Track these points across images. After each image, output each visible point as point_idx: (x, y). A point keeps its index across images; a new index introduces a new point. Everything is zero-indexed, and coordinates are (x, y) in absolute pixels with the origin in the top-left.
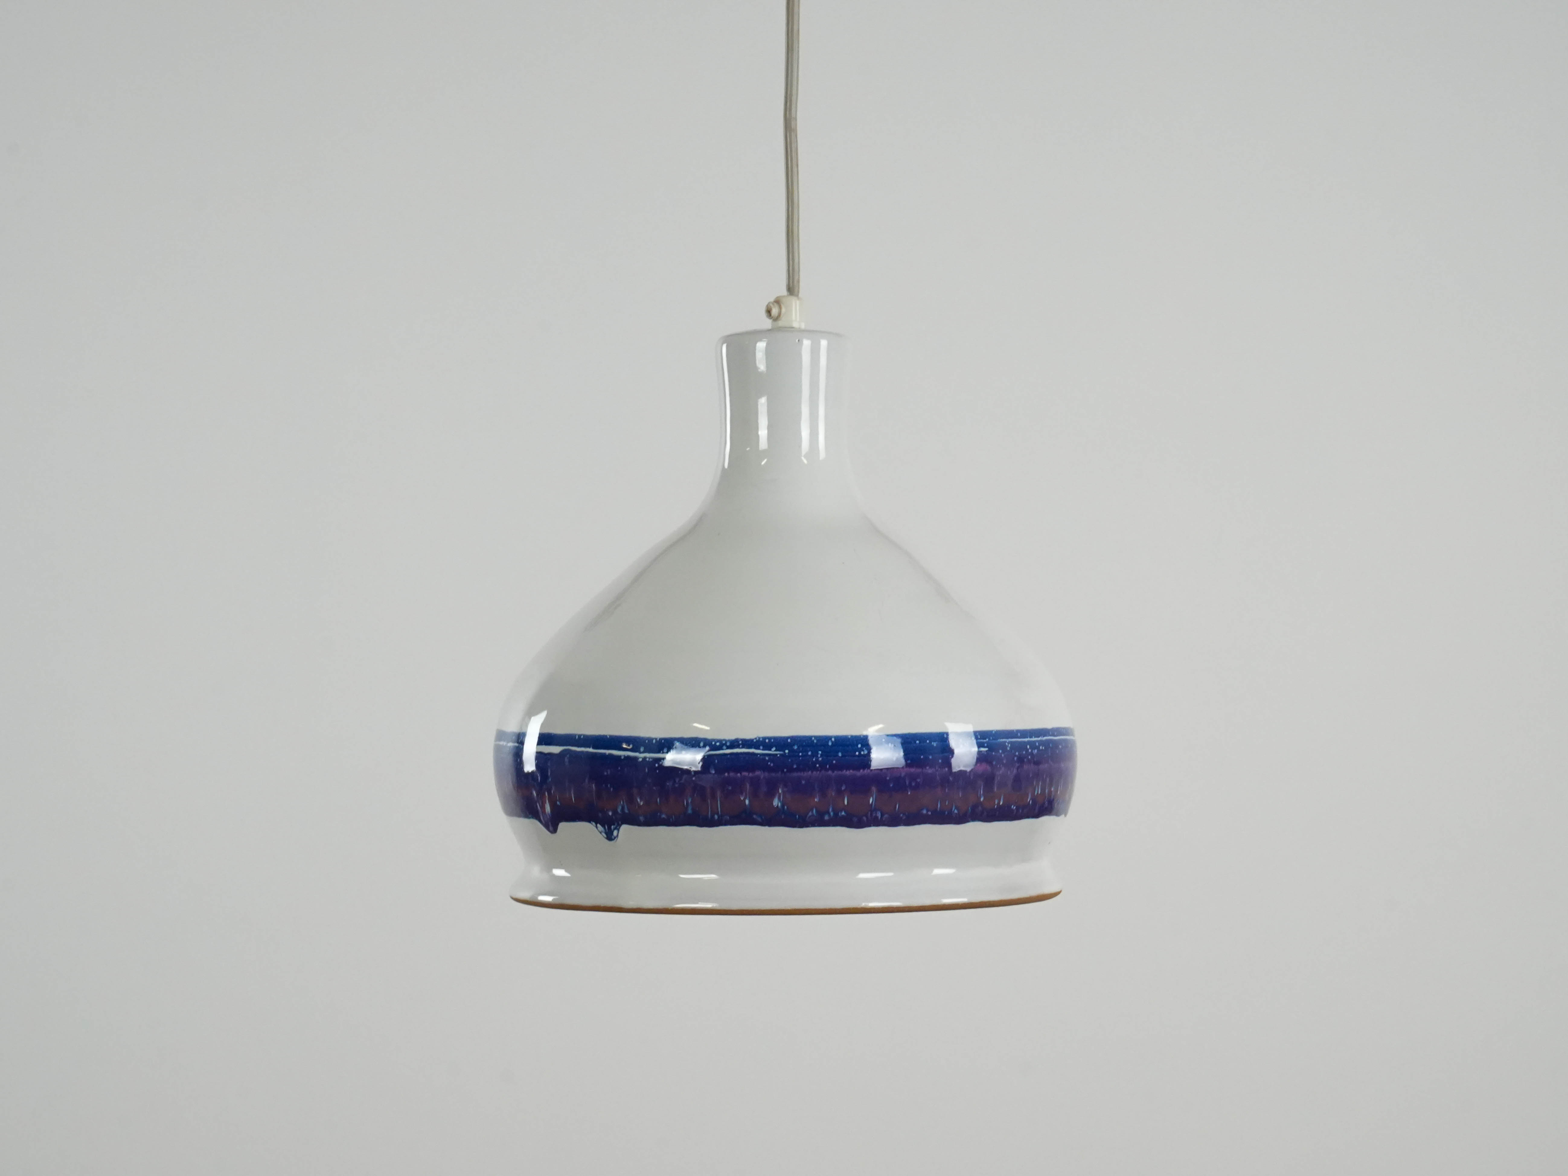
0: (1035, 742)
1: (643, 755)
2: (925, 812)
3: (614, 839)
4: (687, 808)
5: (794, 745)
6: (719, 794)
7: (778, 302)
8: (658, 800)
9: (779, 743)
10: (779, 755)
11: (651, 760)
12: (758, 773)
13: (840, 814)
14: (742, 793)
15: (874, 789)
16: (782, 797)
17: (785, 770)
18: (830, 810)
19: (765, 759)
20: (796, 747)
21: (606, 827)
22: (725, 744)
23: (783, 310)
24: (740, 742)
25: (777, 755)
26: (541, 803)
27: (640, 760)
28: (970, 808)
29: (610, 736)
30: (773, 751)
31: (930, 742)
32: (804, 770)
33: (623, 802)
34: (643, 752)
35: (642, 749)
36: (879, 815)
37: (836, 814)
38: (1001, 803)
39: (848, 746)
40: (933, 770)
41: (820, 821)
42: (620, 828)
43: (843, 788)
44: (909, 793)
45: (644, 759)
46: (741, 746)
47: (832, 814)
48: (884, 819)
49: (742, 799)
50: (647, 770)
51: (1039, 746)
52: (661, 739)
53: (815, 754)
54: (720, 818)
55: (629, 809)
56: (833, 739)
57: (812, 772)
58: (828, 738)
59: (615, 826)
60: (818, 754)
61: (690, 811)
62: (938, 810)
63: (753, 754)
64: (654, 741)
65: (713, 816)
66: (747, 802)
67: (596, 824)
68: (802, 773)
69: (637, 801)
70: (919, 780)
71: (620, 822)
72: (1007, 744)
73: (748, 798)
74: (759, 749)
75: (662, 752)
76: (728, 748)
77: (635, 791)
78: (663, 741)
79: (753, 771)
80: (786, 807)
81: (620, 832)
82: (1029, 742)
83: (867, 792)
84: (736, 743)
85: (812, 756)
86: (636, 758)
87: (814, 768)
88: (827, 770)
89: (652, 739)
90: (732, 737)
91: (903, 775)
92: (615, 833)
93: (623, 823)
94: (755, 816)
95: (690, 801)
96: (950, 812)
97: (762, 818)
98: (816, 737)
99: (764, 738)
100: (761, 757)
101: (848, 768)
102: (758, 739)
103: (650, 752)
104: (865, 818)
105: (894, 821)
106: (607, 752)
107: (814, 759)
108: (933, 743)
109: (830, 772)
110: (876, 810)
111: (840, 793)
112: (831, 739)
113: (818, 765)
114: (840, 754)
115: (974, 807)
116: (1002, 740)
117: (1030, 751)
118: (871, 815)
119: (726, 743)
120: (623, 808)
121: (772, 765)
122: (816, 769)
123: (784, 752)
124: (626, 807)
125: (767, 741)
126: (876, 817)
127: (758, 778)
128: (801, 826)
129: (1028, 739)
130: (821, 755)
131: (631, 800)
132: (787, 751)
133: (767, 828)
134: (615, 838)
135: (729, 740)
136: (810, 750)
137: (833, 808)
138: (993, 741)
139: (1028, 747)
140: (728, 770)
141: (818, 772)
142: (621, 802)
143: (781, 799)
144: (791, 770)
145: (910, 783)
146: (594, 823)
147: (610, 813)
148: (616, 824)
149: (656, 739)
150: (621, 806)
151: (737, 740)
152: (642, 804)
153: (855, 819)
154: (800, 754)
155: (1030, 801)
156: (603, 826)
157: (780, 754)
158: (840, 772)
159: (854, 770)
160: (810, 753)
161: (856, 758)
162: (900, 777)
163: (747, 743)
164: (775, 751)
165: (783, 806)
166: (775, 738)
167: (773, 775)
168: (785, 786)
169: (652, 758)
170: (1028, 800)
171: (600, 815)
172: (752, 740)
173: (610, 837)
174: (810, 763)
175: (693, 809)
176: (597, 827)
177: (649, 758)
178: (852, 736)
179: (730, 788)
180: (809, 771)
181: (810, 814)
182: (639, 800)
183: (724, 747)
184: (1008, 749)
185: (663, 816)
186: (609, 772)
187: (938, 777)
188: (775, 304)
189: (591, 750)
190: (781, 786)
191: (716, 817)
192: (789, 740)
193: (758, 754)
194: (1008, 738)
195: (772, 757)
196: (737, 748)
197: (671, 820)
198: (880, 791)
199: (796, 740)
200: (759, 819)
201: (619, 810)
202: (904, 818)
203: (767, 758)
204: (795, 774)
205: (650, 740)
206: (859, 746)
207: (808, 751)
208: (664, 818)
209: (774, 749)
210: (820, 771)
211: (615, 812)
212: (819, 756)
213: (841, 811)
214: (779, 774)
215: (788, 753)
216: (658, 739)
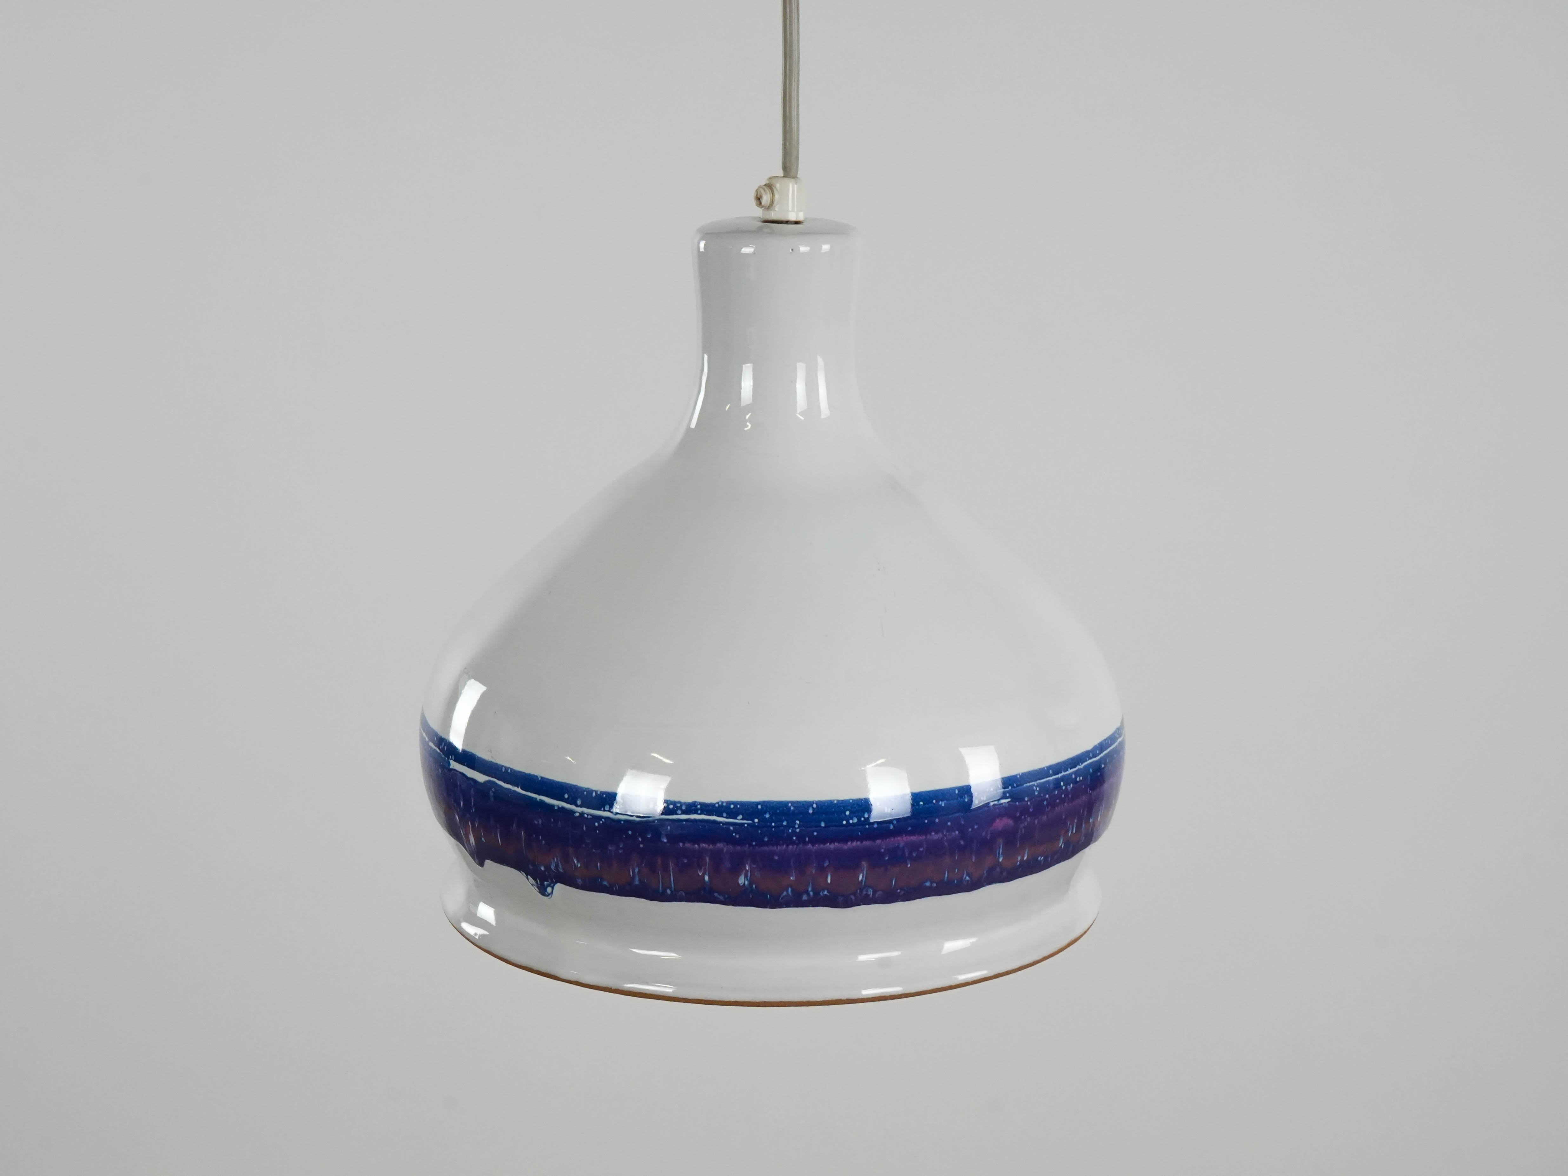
0: (1071, 774)
1: (580, 810)
2: (928, 884)
3: (548, 896)
4: (633, 878)
5: (765, 813)
6: (671, 866)
7: (770, 186)
8: (599, 864)
9: (749, 809)
10: (746, 825)
11: (589, 817)
12: (720, 845)
13: (821, 893)
14: (700, 869)
15: (864, 864)
16: (749, 874)
17: (754, 843)
18: (810, 889)
19: (728, 829)
20: (767, 816)
21: (539, 881)
22: (680, 808)
23: (777, 196)
24: (699, 806)
25: (743, 824)
26: (464, 830)
27: (577, 814)
28: (985, 872)
29: (542, 778)
30: (739, 820)
31: (937, 802)
32: (777, 844)
33: (557, 859)
34: (581, 806)
35: (579, 802)
36: (871, 892)
37: (816, 893)
38: (1025, 858)
39: (833, 813)
40: (940, 835)
41: (797, 901)
42: (554, 886)
43: (826, 864)
44: (909, 866)
45: (582, 814)
46: (699, 812)
47: (811, 893)
48: (877, 896)
49: (700, 874)
50: (585, 828)
51: (1076, 778)
52: (602, 793)
53: (791, 825)
54: (674, 893)
55: (563, 869)
56: (815, 806)
57: (787, 846)
58: (809, 804)
59: (549, 883)
60: (796, 824)
61: (637, 882)
62: (946, 879)
63: (714, 822)
64: (594, 794)
65: (664, 891)
66: (706, 878)
67: (527, 876)
68: (775, 848)
69: (574, 861)
70: (921, 849)
71: (554, 880)
72: (1035, 788)
73: (707, 874)
74: (722, 817)
75: (602, 809)
76: (684, 813)
77: (571, 850)
78: (604, 796)
79: (714, 843)
80: (754, 886)
81: (554, 890)
82: (1062, 779)
83: (857, 868)
84: (693, 808)
85: (788, 826)
86: (573, 812)
87: (788, 841)
88: (805, 843)
89: (592, 791)
90: (690, 800)
91: (901, 846)
92: (549, 890)
93: (557, 882)
94: (716, 894)
95: (637, 870)
96: (961, 880)
97: (724, 897)
98: (792, 803)
99: (729, 803)
100: (725, 826)
101: (832, 841)
102: (720, 804)
103: (588, 807)
104: (853, 897)
105: (889, 897)
106: (540, 797)
107: (790, 831)
108: (940, 803)
109: (810, 846)
110: (867, 886)
111: (822, 870)
112: (812, 805)
113: (794, 838)
114: (823, 824)
115: (991, 870)
116: (1028, 784)
117: (1064, 788)
118: (861, 891)
119: (681, 806)
120: (557, 866)
121: (737, 836)
122: (793, 843)
123: (753, 821)
124: (560, 865)
125: (732, 806)
126: (867, 895)
127: (720, 851)
128: (773, 907)
129: (1063, 773)
130: (799, 825)
131: (566, 859)
132: (756, 820)
133: (731, 907)
134: (549, 894)
135: (685, 803)
136: (785, 820)
137: (812, 887)
138: (1018, 788)
139: (1062, 784)
140: (683, 838)
141: (795, 846)
142: (554, 859)
143: (749, 878)
144: (761, 843)
145: (911, 853)
146: (523, 873)
147: (543, 868)
148: (550, 881)
149: (596, 792)
150: (555, 863)
151: (694, 804)
152: (579, 865)
153: (841, 899)
154: (773, 824)
155: (1062, 845)
156: (535, 879)
157: (748, 824)
158: (822, 846)
159: (839, 842)
160: (785, 823)
161: (842, 828)
162: (898, 847)
163: (708, 808)
164: (741, 819)
165: (751, 884)
166: (742, 804)
167: (739, 848)
168: (754, 861)
169: (591, 815)
170: (1060, 845)
171: (531, 867)
172: (713, 805)
173: (543, 891)
174: (785, 835)
175: (640, 880)
176: (528, 879)
177: (588, 815)
178: (838, 801)
179: (686, 861)
180: (783, 845)
181: (785, 893)
182: (576, 861)
183: (679, 812)
184: (1036, 793)
185: (605, 883)
186: (540, 822)
187: (946, 844)
188: (767, 190)
189: (519, 790)
190: (749, 862)
191: (669, 891)
192: (759, 807)
193: (721, 822)
194: (1036, 781)
195: (737, 827)
196: (694, 814)
197: (614, 888)
198: (873, 866)
199: (769, 807)
200: (721, 898)
201: (553, 868)
202: (902, 893)
203: (732, 828)
204: (766, 848)
205: (590, 792)
206: (848, 813)
207: (783, 822)
208: (605, 885)
209: (740, 817)
210: (798, 844)
212: (797, 826)
213: (824, 890)
214: (746, 848)
215: (758, 822)
216: (599, 793)
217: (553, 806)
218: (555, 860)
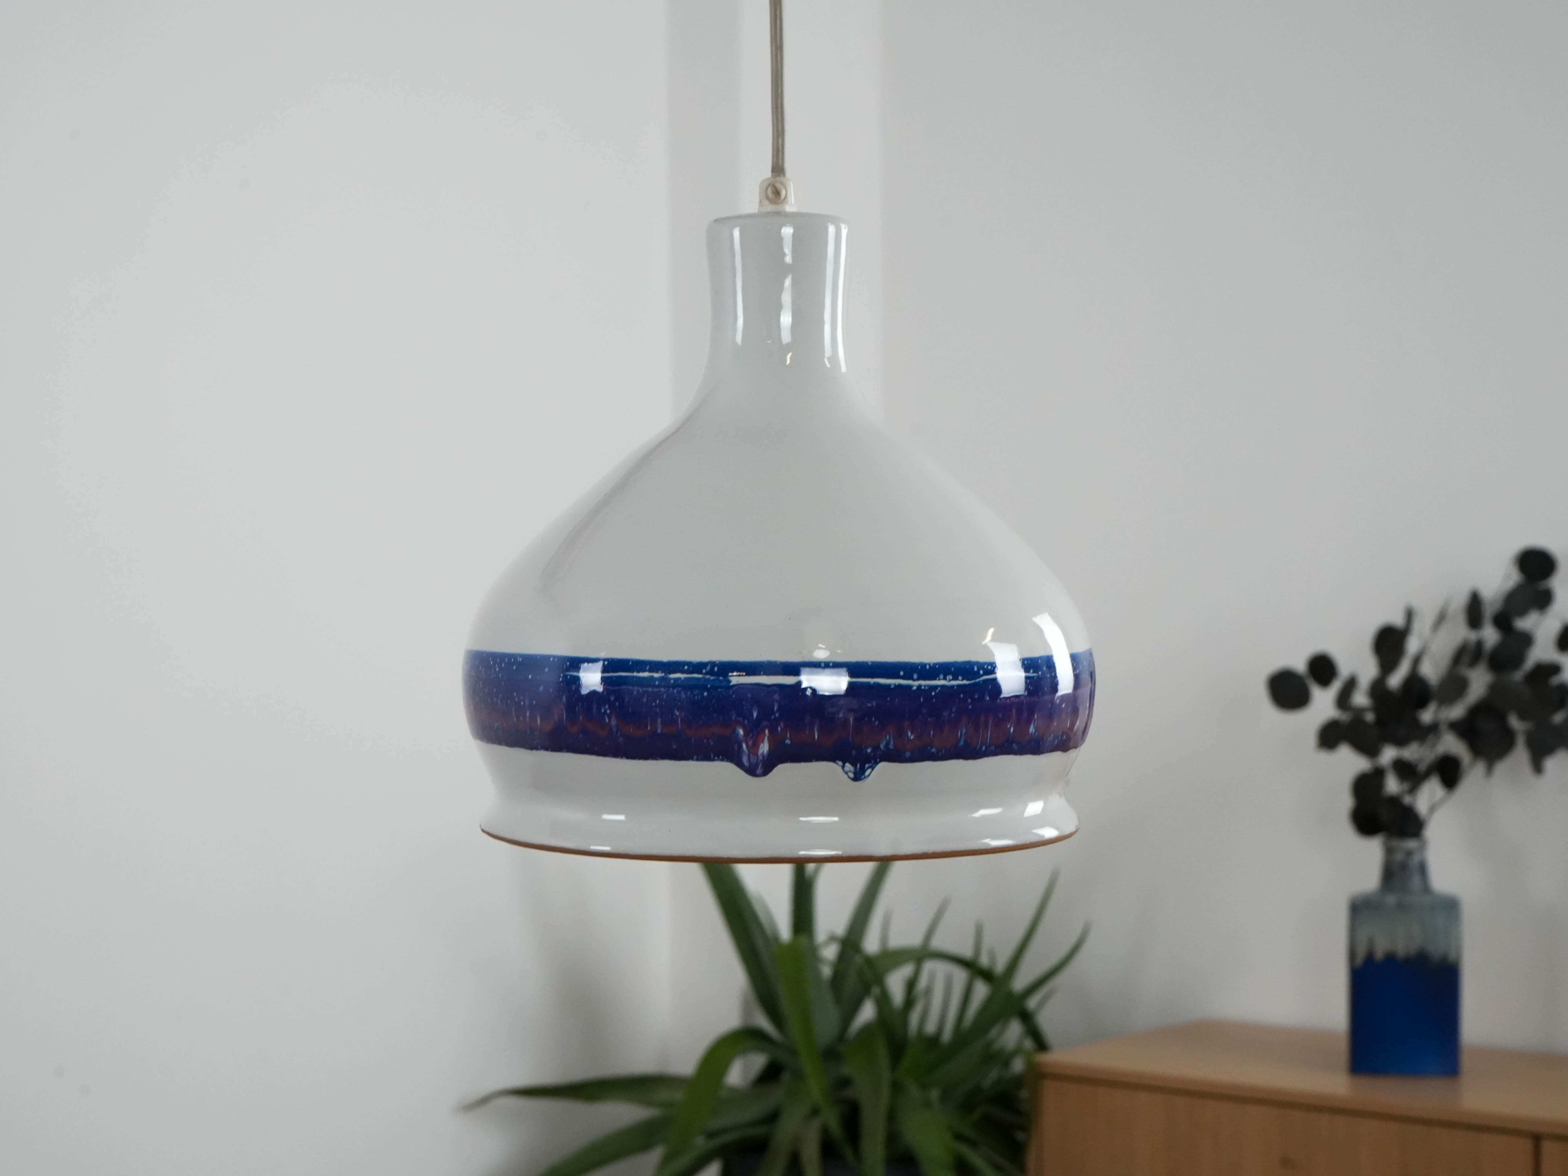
1: (917, 683)
3: (863, 779)
4: (959, 741)
6: (990, 722)
11: (926, 688)
21: (858, 766)
27: (915, 688)
34: (918, 679)
35: (915, 676)
45: (919, 687)
49: (1009, 726)
52: (935, 664)
55: (894, 745)
59: (870, 765)
61: (962, 743)
65: (981, 747)
66: (1012, 730)
69: (908, 734)
71: (878, 760)
75: (938, 678)
81: (873, 772)
86: (910, 687)
93: (881, 761)
95: (964, 731)
103: (925, 679)
120: (888, 743)
124: (892, 742)
128: (1039, 755)
131: (900, 733)
133: (1020, 757)
134: (865, 778)
146: (840, 763)
147: (869, 751)
148: (873, 762)
149: (929, 664)
150: (887, 741)
156: (854, 764)
177: (925, 686)
182: (909, 734)
185: (934, 750)
191: (984, 748)
201: (882, 747)
205: (923, 665)
211: (876, 748)
216: (932, 665)
217: (889, 686)
218: (888, 737)
